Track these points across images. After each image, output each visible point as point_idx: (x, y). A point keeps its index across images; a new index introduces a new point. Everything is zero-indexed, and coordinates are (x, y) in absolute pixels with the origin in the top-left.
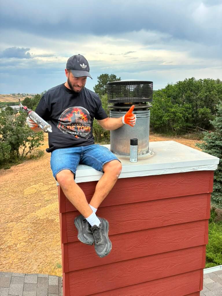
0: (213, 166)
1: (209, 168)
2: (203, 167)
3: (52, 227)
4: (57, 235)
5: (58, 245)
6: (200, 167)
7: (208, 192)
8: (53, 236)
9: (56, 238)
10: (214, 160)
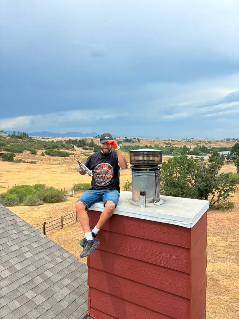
0: (186, 223)
1: (184, 225)
3: (214, 287)
4: (216, 297)
5: (212, 307)
6: (175, 222)
7: (186, 247)
8: (211, 296)
9: (213, 299)
10: (188, 219)
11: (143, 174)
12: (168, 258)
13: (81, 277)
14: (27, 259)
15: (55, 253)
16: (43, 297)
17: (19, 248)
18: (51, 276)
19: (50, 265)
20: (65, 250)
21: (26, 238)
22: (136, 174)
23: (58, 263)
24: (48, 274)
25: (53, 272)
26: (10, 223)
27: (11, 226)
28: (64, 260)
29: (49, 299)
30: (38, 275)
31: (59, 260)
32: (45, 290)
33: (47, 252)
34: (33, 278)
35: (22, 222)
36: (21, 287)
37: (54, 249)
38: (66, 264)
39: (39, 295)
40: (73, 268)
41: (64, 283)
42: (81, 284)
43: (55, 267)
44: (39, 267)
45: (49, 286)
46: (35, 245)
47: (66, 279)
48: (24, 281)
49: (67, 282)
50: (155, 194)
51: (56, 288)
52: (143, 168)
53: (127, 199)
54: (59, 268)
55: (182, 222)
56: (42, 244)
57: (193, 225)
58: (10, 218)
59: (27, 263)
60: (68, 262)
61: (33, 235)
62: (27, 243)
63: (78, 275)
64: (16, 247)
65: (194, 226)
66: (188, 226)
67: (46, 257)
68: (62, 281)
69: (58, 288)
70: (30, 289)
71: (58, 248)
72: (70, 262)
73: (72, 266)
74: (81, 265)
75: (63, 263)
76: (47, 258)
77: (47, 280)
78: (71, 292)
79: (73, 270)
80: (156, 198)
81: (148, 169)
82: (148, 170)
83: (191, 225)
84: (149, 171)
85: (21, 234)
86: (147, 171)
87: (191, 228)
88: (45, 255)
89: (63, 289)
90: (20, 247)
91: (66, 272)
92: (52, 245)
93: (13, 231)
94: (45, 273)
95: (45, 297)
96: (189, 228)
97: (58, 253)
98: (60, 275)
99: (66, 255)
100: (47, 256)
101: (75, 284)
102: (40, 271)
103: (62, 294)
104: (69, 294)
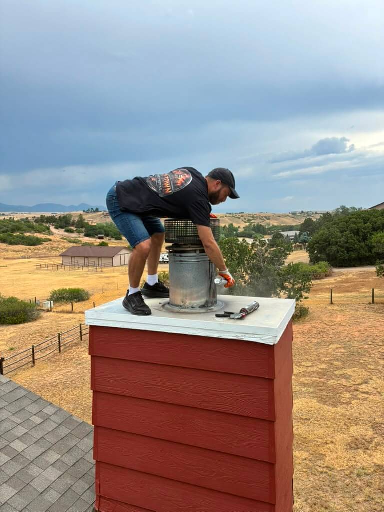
0: (268, 337)
1: (263, 340)
2: (251, 336)
6: (247, 336)
7: (267, 378)
10: (269, 330)
11: (188, 259)
12: (238, 398)
13: (78, 445)
15: (29, 409)
16: (11, 489)
18: (23, 449)
19: (21, 431)
20: (47, 402)
22: (178, 259)
23: (34, 426)
24: (18, 446)
25: (27, 442)
28: (47, 419)
29: (23, 490)
31: (38, 420)
32: (14, 476)
33: (13, 409)
37: (26, 402)
38: (50, 427)
39: (5, 484)
40: (64, 431)
41: (48, 459)
42: (79, 458)
43: (30, 433)
45: (22, 467)
47: (51, 453)
49: (53, 457)
50: (210, 293)
51: (35, 470)
52: (189, 248)
53: (160, 304)
54: (37, 435)
55: (259, 336)
56: (3, 394)
57: (278, 339)
60: (54, 422)
63: (72, 444)
65: (279, 342)
66: (270, 342)
68: (44, 457)
69: (39, 469)
71: (35, 399)
72: (57, 422)
73: (61, 429)
74: (78, 424)
75: (45, 425)
76: (13, 418)
77: (17, 457)
78: (62, 473)
79: (63, 435)
80: (212, 299)
81: (197, 250)
82: (198, 252)
83: (275, 340)
84: (200, 253)
86: (196, 253)
87: (274, 345)
88: (10, 414)
89: (48, 470)
91: (51, 439)
92: (23, 395)
94: (11, 445)
95: (15, 488)
96: (272, 344)
97: (34, 409)
98: (41, 447)
99: (49, 411)
100: (14, 415)
101: (69, 460)
102: (3, 443)
103: (46, 480)
104: (59, 478)
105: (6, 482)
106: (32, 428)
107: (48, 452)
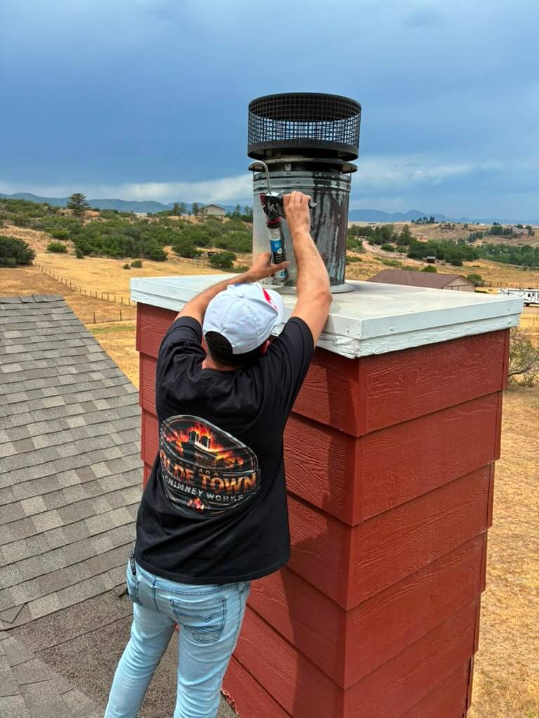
14: (69, 429)
16: (58, 518)
17: (63, 404)
18: (104, 475)
19: (115, 454)
21: (91, 386)
23: (135, 452)
24: (100, 470)
25: (114, 469)
26: (74, 352)
27: (70, 358)
29: (73, 525)
30: (74, 469)
32: (72, 503)
33: (121, 425)
34: (61, 472)
35: (100, 354)
36: (22, 484)
39: (55, 510)
41: (127, 497)
43: (123, 459)
44: (87, 451)
45: (88, 497)
46: (102, 405)
48: (36, 473)
51: (102, 505)
56: (120, 405)
58: (77, 343)
59: (66, 437)
61: (110, 383)
62: (87, 397)
64: (59, 402)
66: (347, 351)
67: (116, 434)
68: (123, 493)
69: (108, 505)
70: (41, 493)
76: (115, 436)
77: (89, 481)
82: (288, 168)
85: (82, 378)
86: (285, 169)
88: (114, 430)
90: (65, 402)
93: (70, 368)
94: (93, 467)
95: (63, 520)
100: (118, 432)
102: (85, 460)
103: (109, 521)
104: (126, 525)
105: (57, 509)
106: (130, 453)
107: (133, 488)
